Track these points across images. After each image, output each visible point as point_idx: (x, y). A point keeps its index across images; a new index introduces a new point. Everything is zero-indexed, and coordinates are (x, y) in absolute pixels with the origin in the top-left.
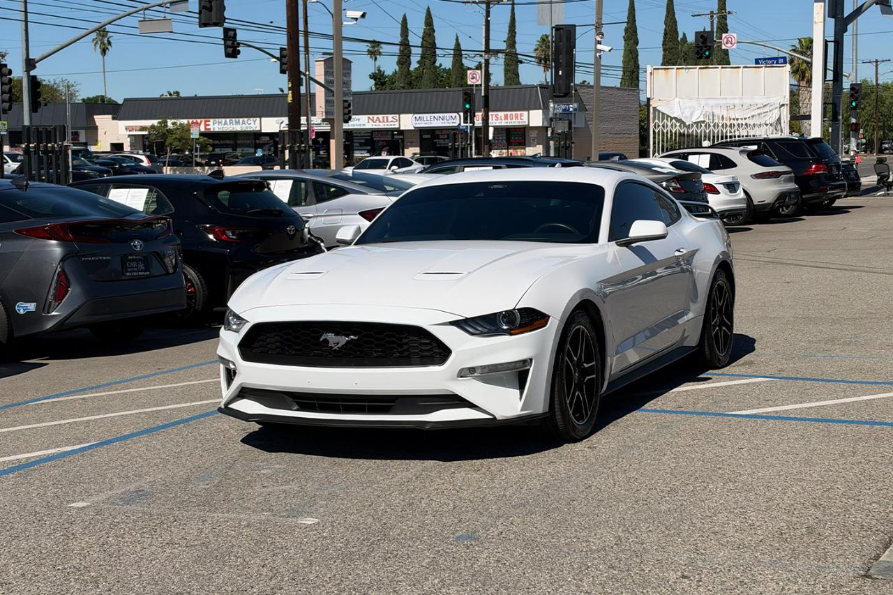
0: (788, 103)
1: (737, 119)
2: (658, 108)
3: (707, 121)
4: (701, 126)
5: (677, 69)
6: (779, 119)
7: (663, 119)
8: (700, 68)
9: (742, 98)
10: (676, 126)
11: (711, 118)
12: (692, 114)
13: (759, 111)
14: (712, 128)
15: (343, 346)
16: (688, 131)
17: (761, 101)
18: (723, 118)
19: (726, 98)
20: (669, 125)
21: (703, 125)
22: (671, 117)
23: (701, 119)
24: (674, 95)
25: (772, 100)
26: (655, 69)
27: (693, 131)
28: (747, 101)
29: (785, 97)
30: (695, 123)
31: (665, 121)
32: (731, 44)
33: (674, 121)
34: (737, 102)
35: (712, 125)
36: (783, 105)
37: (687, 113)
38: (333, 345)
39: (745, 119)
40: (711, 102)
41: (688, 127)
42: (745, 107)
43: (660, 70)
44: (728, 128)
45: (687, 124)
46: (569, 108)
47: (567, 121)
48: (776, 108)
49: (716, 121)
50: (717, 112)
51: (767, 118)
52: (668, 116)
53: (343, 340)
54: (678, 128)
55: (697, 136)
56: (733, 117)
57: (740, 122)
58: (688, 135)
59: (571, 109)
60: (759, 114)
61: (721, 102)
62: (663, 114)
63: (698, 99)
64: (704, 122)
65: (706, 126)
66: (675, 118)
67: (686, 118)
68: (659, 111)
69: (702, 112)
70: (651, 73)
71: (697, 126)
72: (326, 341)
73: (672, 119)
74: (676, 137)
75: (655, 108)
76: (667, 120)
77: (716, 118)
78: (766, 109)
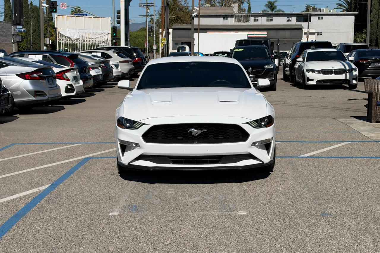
0: (111, 33)
1: (92, 38)
2: (60, 32)
3: (80, 38)
4: (78, 41)
5: (67, 16)
6: (107, 40)
7: (62, 37)
8: (76, 17)
9: (93, 30)
10: (68, 40)
11: (82, 37)
12: (74, 36)
13: (100, 36)
14: (82, 41)
15: (199, 134)
16: (73, 43)
17: (100, 32)
18: (86, 38)
19: (87, 30)
20: (65, 39)
21: (79, 40)
22: (65, 36)
23: (78, 38)
24: (66, 27)
25: (105, 31)
26: (58, 16)
27: (75, 43)
28: (95, 31)
29: (109, 30)
30: (75, 39)
31: (63, 38)
32: (64, 7)
33: (67, 38)
34: (91, 31)
35: (82, 40)
36: (108, 34)
37: (72, 35)
38: (195, 134)
39: (95, 38)
40: (82, 31)
41: (73, 41)
42: (95, 34)
43: (60, 16)
44: (89, 42)
45: (72, 39)
46: (21, 30)
47: (21, 36)
48: (106, 35)
49: (84, 39)
50: (84, 35)
51: (103, 39)
52: (64, 36)
53: (199, 132)
54: (68, 41)
55: (76, 44)
56: (90, 38)
57: (93, 39)
58: (73, 44)
59: (22, 31)
60: (100, 37)
61: (86, 31)
62: (62, 35)
63: (76, 29)
64: (79, 39)
65: (80, 41)
66: (68, 37)
67: (72, 37)
68: (60, 34)
69: (78, 35)
70: (57, 17)
71: (76, 41)
72: (191, 132)
73: (66, 37)
74: (68, 45)
75: (59, 32)
76: (64, 37)
77: (84, 37)
78: (103, 35)
